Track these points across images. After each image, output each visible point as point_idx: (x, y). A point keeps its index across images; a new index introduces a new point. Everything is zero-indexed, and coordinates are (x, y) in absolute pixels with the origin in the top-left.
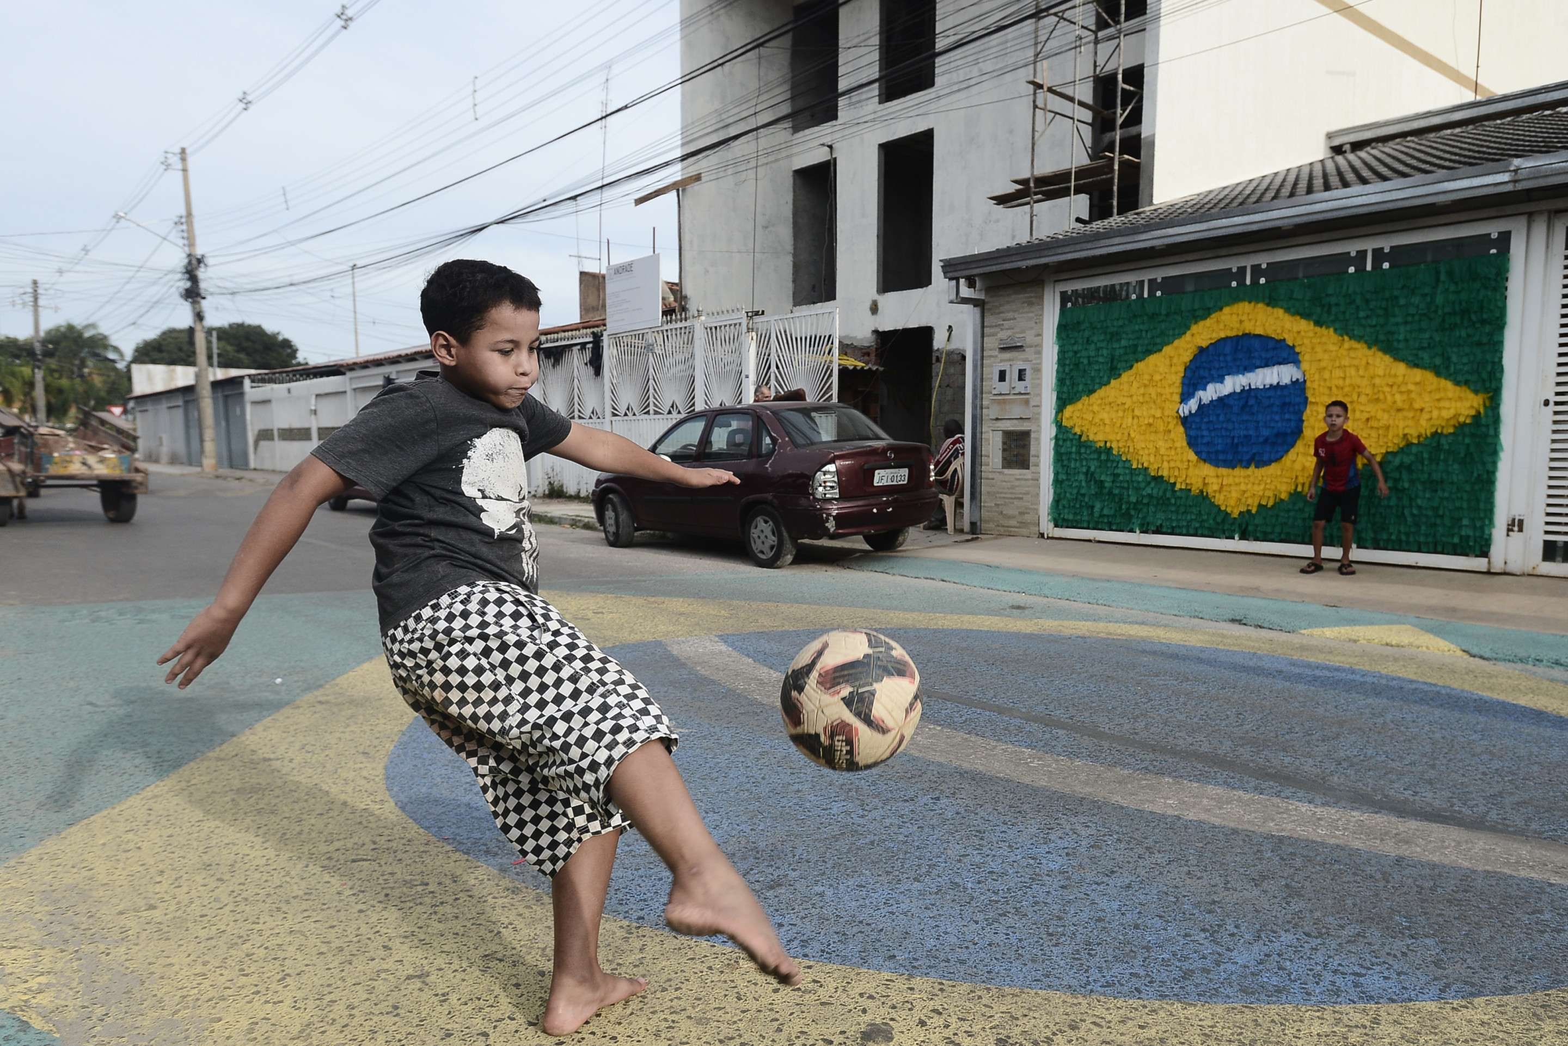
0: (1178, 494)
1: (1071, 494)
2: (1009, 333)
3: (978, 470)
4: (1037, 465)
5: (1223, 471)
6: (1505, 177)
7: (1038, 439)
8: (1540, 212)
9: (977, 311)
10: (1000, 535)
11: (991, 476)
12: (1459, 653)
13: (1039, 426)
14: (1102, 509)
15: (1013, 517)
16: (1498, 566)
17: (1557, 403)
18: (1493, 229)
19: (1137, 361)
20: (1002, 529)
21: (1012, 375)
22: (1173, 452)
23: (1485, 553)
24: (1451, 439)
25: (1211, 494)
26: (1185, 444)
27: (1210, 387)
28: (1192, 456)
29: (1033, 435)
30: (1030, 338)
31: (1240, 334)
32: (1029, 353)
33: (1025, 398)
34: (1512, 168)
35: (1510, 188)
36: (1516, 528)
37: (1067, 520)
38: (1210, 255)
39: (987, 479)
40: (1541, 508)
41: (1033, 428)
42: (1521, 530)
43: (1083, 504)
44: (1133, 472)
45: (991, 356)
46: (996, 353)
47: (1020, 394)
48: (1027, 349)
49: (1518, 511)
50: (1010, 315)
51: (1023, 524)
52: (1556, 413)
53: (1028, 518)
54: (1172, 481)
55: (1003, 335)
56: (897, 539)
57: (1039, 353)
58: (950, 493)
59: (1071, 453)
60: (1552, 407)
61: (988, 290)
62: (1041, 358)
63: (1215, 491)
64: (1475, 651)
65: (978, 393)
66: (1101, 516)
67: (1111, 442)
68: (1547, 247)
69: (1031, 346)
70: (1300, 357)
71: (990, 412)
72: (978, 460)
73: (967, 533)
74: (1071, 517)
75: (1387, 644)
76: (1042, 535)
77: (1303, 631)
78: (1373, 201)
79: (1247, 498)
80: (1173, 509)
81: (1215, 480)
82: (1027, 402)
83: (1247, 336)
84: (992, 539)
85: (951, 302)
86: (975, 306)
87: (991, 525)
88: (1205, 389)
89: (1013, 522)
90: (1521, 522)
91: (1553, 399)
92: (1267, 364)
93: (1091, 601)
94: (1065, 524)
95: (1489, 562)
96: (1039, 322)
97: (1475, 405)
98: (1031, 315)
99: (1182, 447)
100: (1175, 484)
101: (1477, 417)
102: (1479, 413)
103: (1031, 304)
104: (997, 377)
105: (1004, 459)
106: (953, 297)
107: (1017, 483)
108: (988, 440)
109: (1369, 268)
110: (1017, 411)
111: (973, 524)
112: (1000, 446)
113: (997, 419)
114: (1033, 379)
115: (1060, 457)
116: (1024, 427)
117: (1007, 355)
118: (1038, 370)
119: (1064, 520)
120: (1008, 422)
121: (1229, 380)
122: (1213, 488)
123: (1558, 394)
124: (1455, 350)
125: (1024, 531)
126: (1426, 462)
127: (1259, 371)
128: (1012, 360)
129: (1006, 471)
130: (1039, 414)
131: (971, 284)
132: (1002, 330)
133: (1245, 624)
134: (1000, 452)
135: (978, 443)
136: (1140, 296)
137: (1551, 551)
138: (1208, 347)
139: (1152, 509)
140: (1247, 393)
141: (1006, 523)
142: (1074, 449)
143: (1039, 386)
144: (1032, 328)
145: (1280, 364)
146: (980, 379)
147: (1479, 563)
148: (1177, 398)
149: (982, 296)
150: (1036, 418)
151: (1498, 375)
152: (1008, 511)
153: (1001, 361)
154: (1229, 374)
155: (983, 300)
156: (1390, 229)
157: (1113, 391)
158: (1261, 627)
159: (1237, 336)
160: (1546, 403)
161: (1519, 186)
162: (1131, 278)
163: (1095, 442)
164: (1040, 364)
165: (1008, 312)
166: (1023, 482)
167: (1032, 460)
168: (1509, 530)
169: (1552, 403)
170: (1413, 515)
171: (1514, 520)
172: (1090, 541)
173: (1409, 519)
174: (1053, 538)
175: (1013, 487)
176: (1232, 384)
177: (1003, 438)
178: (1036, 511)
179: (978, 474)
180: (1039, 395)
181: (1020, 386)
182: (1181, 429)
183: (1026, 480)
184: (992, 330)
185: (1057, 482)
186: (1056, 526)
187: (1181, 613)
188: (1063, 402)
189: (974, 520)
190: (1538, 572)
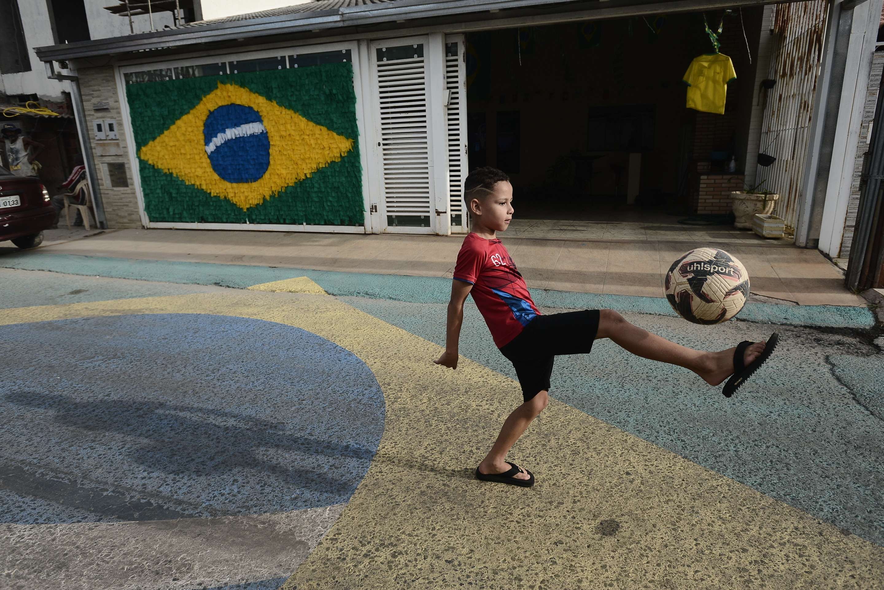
0: (213, 199)
1: (155, 201)
2: (98, 100)
3: (97, 187)
4: (132, 184)
5: (235, 185)
6: (337, 18)
7: (130, 168)
8: (363, 40)
9: (74, 84)
10: (120, 229)
11: (106, 192)
12: (323, 293)
13: (128, 160)
14: (174, 210)
15: (124, 217)
16: (369, 231)
17: (384, 145)
18: (342, 47)
19: (177, 119)
20: (120, 225)
21: (105, 127)
22: (206, 175)
23: (362, 225)
24: (339, 164)
25: (231, 199)
26: (212, 170)
27: (219, 135)
28: (216, 177)
29: (126, 166)
30: (112, 104)
31: (229, 103)
32: (113, 113)
33: (116, 141)
34: (340, 13)
35: (341, 24)
36: (374, 210)
37: (156, 218)
38: (205, 55)
39: (104, 194)
40: (384, 200)
41: (125, 161)
42: (376, 211)
43: (163, 207)
44: (187, 187)
45: (90, 115)
46: (93, 113)
47: (112, 139)
48: (111, 111)
49: (374, 202)
50: (96, 88)
51: (132, 221)
52: (384, 150)
53: (134, 217)
54: (209, 192)
55: (95, 101)
56: (34, 241)
57: (119, 113)
58: (83, 203)
59: (150, 176)
60: (382, 147)
61: (79, 70)
62: (121, 117)
63: (232, 197)
64: (330, 292)
65: (87, 140)
66: (174, 214)
67: (172, 169)
68: (369, 60)
69: (113, 109)
70: (262, 119)
71: (98, 151)
72: (96, 182)
73: (99, 229)
74: (157, 215)
75: (290, 291)
76: (143, 227)
77: (249, 288)
78: (277, 27)
79: (249, 200)
80: (212, 208)
81: (231, 190)
82: (118, 145)
83: (233, 105)
84: (114, 231)
85: (49, 78)
86: (72, 81)
87: (113, 223)
88: (216, 137)
89: (125, 220)
90: (376, 206)
91: (382, 142)
92: (247, 122)
93: (138, 278)
94: (155, 220)
95: (365, 229)
96: (115, 93)
97: (348, 146)
98: (109, 88)
99: (210, 172)
100: (210, 193)
101: (349, 152)
102: (350, 150)
103: (108, 81)
104: (96, 128)
105: (112, 181)
106: (50, 74)
107: (123, 196)
108: (99, 169)
109: (288, 67)
110: (113, 151)
111: (101, 223)
112: (108, 173)
113: (102, 156)
114: (119, 130)
115: (145, 180)
116: (120, 160)
117: (100, 114)
118: (120, 124)
119: (154, 217)
120: (110, 157)
121: (228, 131)
122: (230, 196)
123: (384, 139)
124: (334, 115)
125: (133, 225)
126: (330, 177)
127: (243, 126)
128: (103, 117)
129: (115, 189)
130: (127, 152)
131: (64, 66)
132: (93, 97)
133: (221, 286)
134: (109, 177)
135: (94, 172)
136: (171, 77)
137: (391, 221)
138: (213, 111)
139: (201, 208)
140: (238, 140)
141: (121, 220)
142: (151, 174)
143: (123, 134)
144: (111, 97)
145: (253, 122)
146: (86, 131)
147: (360, 229)
148: (202, 142)
149: (76, 75)
150: (125, 155)
151: (355, 129)
152: (122, 214)
153: (97, 118)
154: (227, 128)
155: (77, 77)
156: (295, 45)
157: (167, 137)
158: (229, 287)
159: (228, 105)
160: (379, 144)
161: (346, 24)
162: (163, 66)
163: (162, 170)
164: (121, 120)
165: (95, 86)
166: (126, 195)
167: (129, 181)
168: (371, 211)
169: (381, 145)
170: (328, 206)
171: (372, 206)
172: (171, 229)
173: (327, 208)
174: (150, 229)
175: (121, 199)
176: (231, 133)
177: (108, 168)
178: (137, 212)
179: (98, 191)
180: (124, 140)
181: (112, 135)
182: (209, 161)
183: (128, 194)
184: (87, 98)
185: (146, 195)
186: (151, 221)
187: (188, 282)
188: (140, 143)
189: (101, 220)
190: (387, 231)
